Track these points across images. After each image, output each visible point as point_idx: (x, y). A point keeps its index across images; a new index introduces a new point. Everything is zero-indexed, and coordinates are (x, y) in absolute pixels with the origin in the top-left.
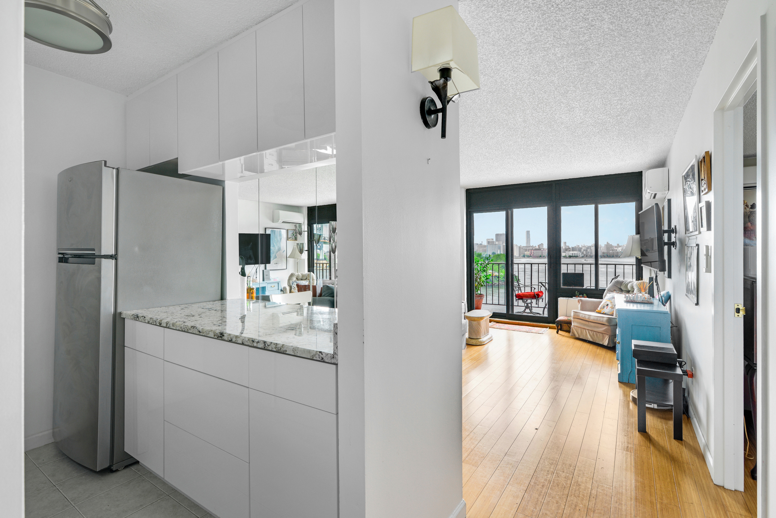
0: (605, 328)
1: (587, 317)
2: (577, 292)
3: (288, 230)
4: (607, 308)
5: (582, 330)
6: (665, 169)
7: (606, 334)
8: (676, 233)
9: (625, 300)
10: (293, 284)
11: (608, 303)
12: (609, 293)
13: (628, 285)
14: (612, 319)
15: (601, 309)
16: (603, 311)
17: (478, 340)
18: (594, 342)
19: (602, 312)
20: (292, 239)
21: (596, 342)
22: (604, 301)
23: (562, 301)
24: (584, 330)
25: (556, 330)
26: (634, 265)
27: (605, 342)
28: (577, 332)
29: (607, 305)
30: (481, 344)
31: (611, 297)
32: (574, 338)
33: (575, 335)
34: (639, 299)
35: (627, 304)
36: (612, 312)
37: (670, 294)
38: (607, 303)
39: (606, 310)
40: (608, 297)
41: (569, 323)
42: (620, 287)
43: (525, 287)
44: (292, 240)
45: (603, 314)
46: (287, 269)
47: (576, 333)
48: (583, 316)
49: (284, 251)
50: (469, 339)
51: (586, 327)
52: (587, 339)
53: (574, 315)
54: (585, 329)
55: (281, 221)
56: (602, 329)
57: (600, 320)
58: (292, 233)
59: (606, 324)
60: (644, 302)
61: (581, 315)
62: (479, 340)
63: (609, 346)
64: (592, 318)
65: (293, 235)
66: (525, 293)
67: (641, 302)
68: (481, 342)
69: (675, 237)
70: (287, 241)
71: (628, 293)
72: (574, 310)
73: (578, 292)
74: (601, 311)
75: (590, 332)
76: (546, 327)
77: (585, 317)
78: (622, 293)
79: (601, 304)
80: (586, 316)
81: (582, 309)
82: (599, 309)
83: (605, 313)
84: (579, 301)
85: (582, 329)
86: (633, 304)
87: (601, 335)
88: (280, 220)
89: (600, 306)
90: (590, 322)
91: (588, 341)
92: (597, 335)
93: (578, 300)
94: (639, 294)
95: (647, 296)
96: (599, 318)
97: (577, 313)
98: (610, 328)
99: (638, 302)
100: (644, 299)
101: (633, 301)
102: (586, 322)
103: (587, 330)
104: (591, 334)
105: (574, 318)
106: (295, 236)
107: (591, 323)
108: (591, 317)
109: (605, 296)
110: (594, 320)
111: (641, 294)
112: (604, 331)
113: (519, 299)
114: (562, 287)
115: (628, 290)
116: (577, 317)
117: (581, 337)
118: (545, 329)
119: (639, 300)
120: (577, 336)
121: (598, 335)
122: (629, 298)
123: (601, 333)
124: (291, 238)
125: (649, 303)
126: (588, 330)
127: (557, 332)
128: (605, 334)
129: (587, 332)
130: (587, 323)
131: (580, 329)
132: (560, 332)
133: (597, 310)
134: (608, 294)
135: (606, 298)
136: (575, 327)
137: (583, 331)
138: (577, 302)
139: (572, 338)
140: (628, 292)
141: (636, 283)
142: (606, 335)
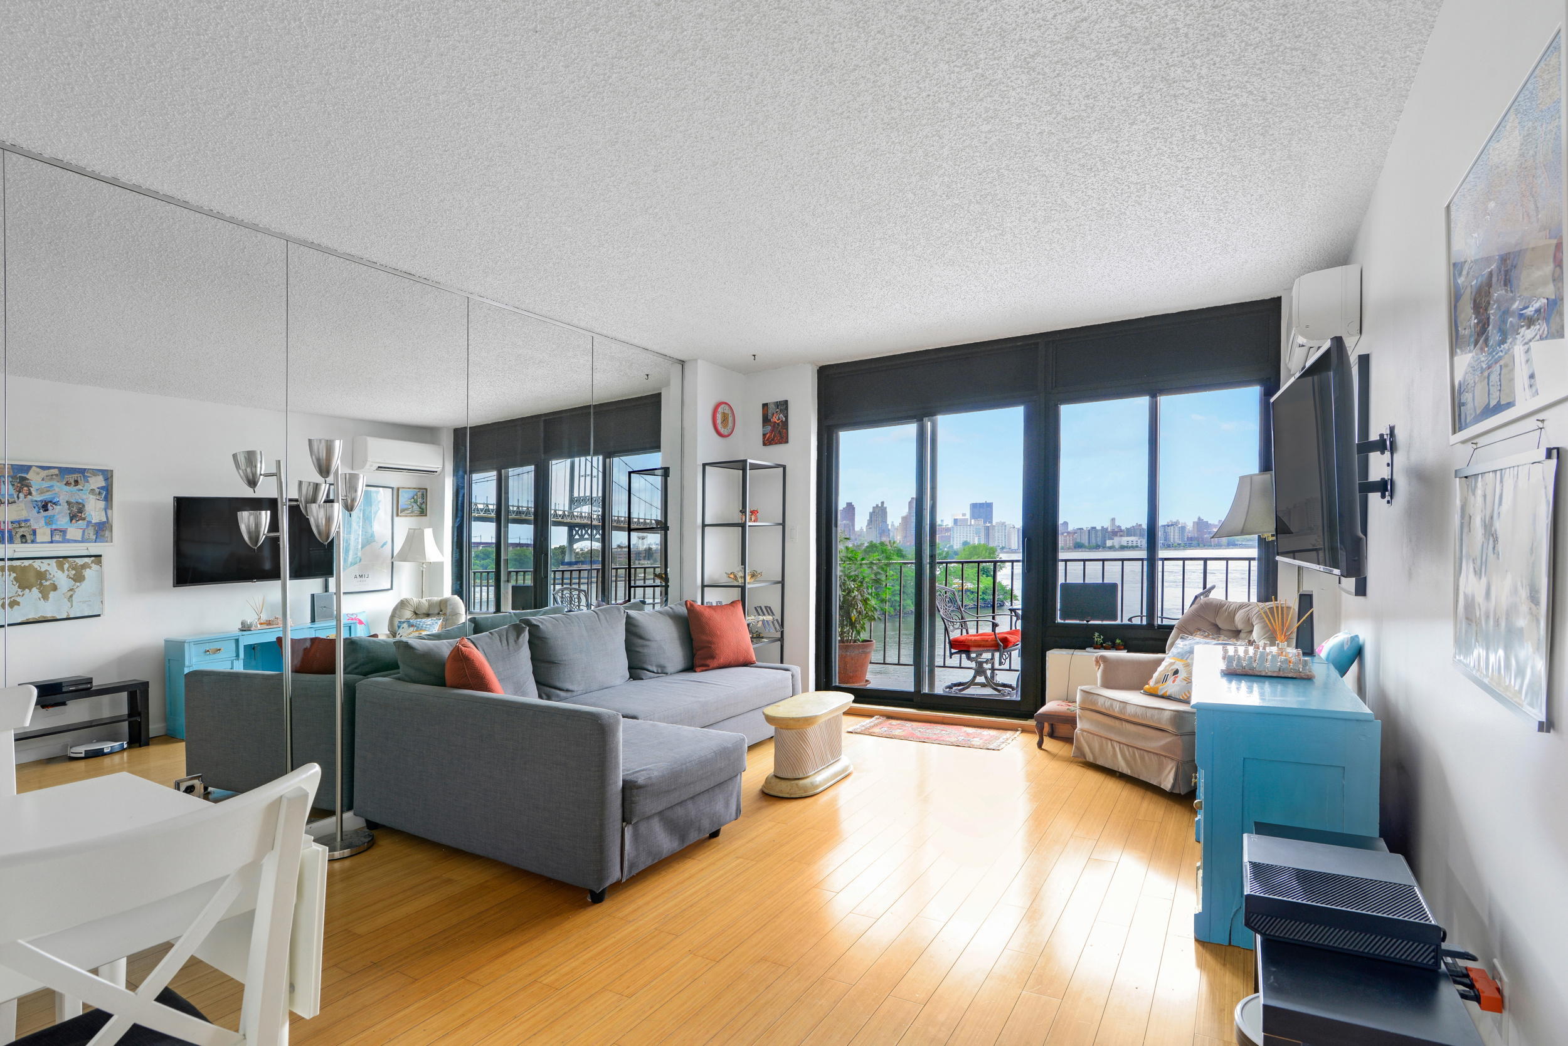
0: (1166, 740)
1: (1117, 707)
2: (1096, 634)
3: (398, 489)
4: (1174, 681)
5: (1102, 743)
6: (1352, 270)
7: (1169, 757)
8: (1393, 450)
9: (1224, 668)
10: (399, 627)
11: (1179, 665)
12: (1182, 638)
13: (1235, 615)
14: (1187, 715)
15: (1157, 682)
16: (1162, 689)
17: (797, 782)
18: (1136, 776)
19: (1160, 693)
20: (412, 512)
21: (1141, 778)
22: (1168, 660)
23: (1057, 660)
24: (1109, 742)
25: (1036, 738)
26: (1254, 559)
27: (1165, 781)
28: (1089, 746)
29: (1176, 672)
30: (804, 795)
31: (1187, 648)
32: (1081, 763)
33: (1084, 756)
34: (1268, 664)
35: (1230, 681)
36: (1187, 693)
37: (1361, 641)
38: (1175, 667)
39: (1171, 688)
40: (1180, 650)
41: (1071, 721)
42: (1213, 622)
43: (977, 621)
44: (412, 514)
45: (1163, 697)
46: (392, 588)
47: (1087, 750)
48: (1108, 704)
49: (385, 544)
50: (775, 780)
51: (1113, 737)
52: (1116, 769)
53: (1083, 701)
54: (1111, 740)
55: (371, 466)
56: (1159, 742)
57: (1152, 716)
58: (411, 495)
59: (1169, 728)
60: (1286, 675)
61: (1101, 701)
62: (801, 782)
63: (1176, 791)
64: (1130, 710)
65: (416, 502)
66: (977, 634)
67: (1275, 675)
68: (805, 789)
69: (1388, 465)
70: (396, 519)
71: (1233, 641)
72: (1085, 688)
73: (1100, 636)
74: (1158, 688)
75: (1125, 748)
76: (1014, 729)
77: (1112, 706)
78: (1218, 638)
79: (1160, 669)
80: (1115, 703)
81: (1107, 684)
82: (1152, 682)
83: (1168, 694)
84: (1097, 662)
85: (1104, 741)
86: (1249, 684)
87: (1154, 758)
88: (368, 464)
89: (1156, 675)
90: (1124, 723)
91: (1118, 774)
92: (1142, 758)
93: (1096, 658)
94: (1268, 649)
95: (1292, 652)
96: (1150, 712)
97: (1091, 697)
98: (1180, 742)
99: (1264, 674)
100: (1284, 666)
101: (1251, 672)
102: (1113, 720)
103: (1115, 743)
104: (1127, 754)
105: (1082, 709)
106: (421, 504)
107: (1127, 724)
108: (1128, 707)
109: (1173, 644)
110: (1135, 715)
111: (1274, 649)
112: (1163, 748)
113: (960, 652)
114: (1059, 621)
115: (1235, 629)
116: (1091, 706)
117: (1100, 762)
118: (1009, 734)
119: (1269, 667)
120: (1090, 758)
121: (1147, 758)
122: (1235, 663)
123: (1154, 753)
124: (407, 509)
125: (1302, 679)
126: (1119, 743)
127: (1040, 744)
128: (1165, 757)
129: (1117, 749)
130: (1117, 723)
131: (1098, 738)
132: (1048, 743)
133: (1147, 686)
134: (1179, 641)
135: (1174, 650)
136: (1085, 733)
137: (1107, 744)
138: (1094, 663)
139: (1076, 762)
140: (1236, 634)
141: (1259, 611)
142: (1169, 761)
